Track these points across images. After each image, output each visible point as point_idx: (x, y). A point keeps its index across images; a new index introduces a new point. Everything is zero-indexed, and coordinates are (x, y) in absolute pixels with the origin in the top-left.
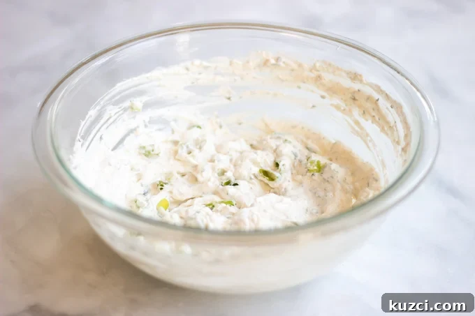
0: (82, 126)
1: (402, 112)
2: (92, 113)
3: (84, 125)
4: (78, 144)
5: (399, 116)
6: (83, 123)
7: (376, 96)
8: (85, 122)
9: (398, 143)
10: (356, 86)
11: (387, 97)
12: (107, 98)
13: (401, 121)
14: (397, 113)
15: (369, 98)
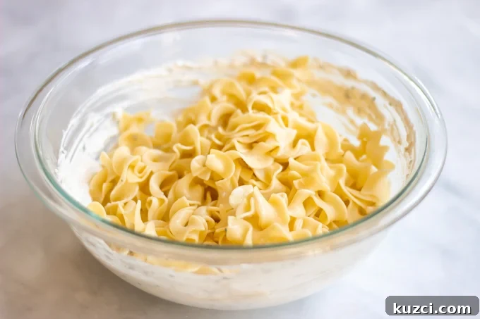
0: (64, 136)
1: (402, 109)
2: (74, 122)
3: (66, 134)
4: (62, 156)
5: (399, 114)
6: (65, 133)
7: (372, 93)
8: (67, 132)
9: (399, 142)
10: (349, 83)
11: (385, 94)
12: (88, 105)
13: (402, 119)
14: (397, 111)
15: (364, 96)
